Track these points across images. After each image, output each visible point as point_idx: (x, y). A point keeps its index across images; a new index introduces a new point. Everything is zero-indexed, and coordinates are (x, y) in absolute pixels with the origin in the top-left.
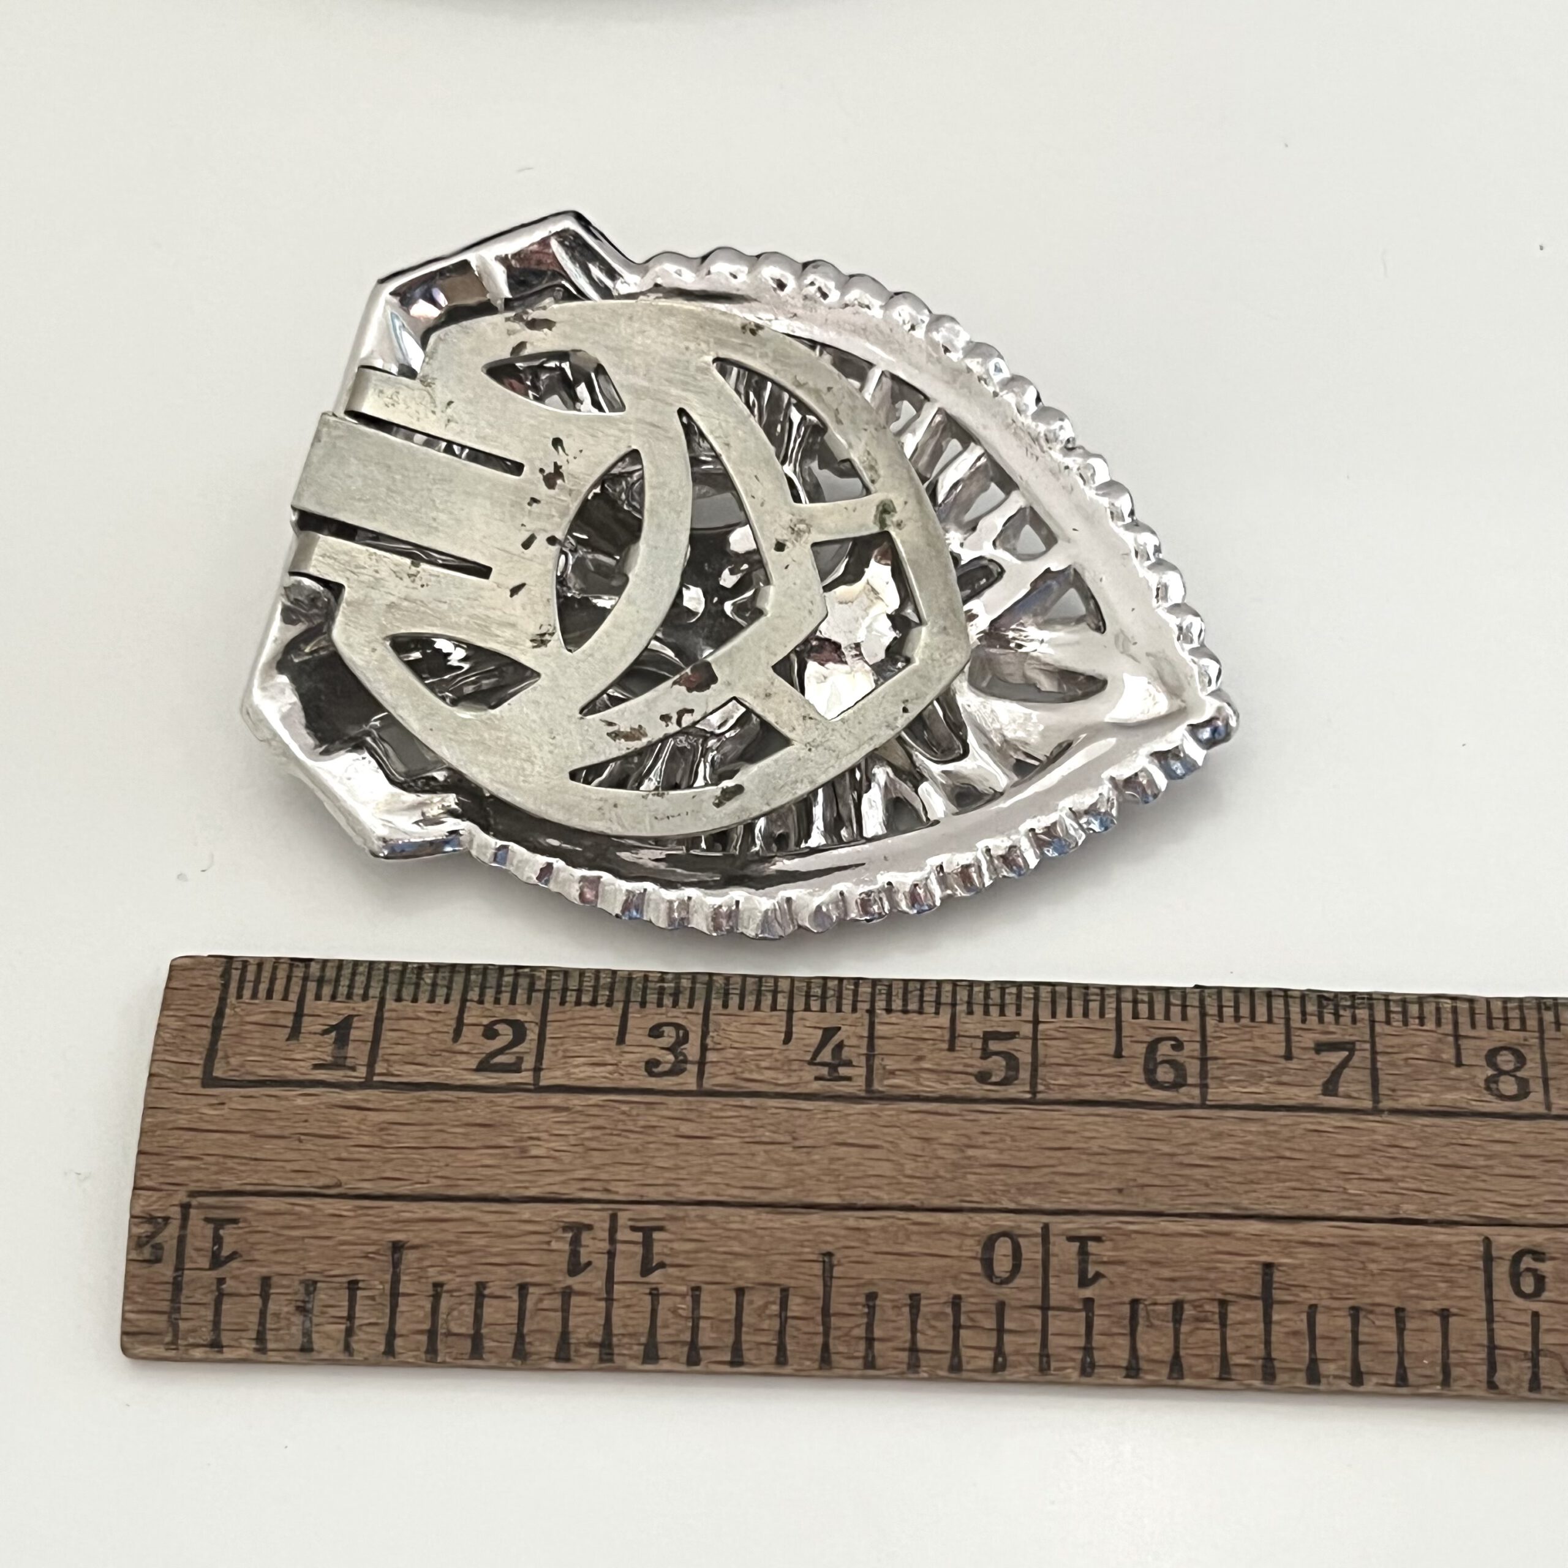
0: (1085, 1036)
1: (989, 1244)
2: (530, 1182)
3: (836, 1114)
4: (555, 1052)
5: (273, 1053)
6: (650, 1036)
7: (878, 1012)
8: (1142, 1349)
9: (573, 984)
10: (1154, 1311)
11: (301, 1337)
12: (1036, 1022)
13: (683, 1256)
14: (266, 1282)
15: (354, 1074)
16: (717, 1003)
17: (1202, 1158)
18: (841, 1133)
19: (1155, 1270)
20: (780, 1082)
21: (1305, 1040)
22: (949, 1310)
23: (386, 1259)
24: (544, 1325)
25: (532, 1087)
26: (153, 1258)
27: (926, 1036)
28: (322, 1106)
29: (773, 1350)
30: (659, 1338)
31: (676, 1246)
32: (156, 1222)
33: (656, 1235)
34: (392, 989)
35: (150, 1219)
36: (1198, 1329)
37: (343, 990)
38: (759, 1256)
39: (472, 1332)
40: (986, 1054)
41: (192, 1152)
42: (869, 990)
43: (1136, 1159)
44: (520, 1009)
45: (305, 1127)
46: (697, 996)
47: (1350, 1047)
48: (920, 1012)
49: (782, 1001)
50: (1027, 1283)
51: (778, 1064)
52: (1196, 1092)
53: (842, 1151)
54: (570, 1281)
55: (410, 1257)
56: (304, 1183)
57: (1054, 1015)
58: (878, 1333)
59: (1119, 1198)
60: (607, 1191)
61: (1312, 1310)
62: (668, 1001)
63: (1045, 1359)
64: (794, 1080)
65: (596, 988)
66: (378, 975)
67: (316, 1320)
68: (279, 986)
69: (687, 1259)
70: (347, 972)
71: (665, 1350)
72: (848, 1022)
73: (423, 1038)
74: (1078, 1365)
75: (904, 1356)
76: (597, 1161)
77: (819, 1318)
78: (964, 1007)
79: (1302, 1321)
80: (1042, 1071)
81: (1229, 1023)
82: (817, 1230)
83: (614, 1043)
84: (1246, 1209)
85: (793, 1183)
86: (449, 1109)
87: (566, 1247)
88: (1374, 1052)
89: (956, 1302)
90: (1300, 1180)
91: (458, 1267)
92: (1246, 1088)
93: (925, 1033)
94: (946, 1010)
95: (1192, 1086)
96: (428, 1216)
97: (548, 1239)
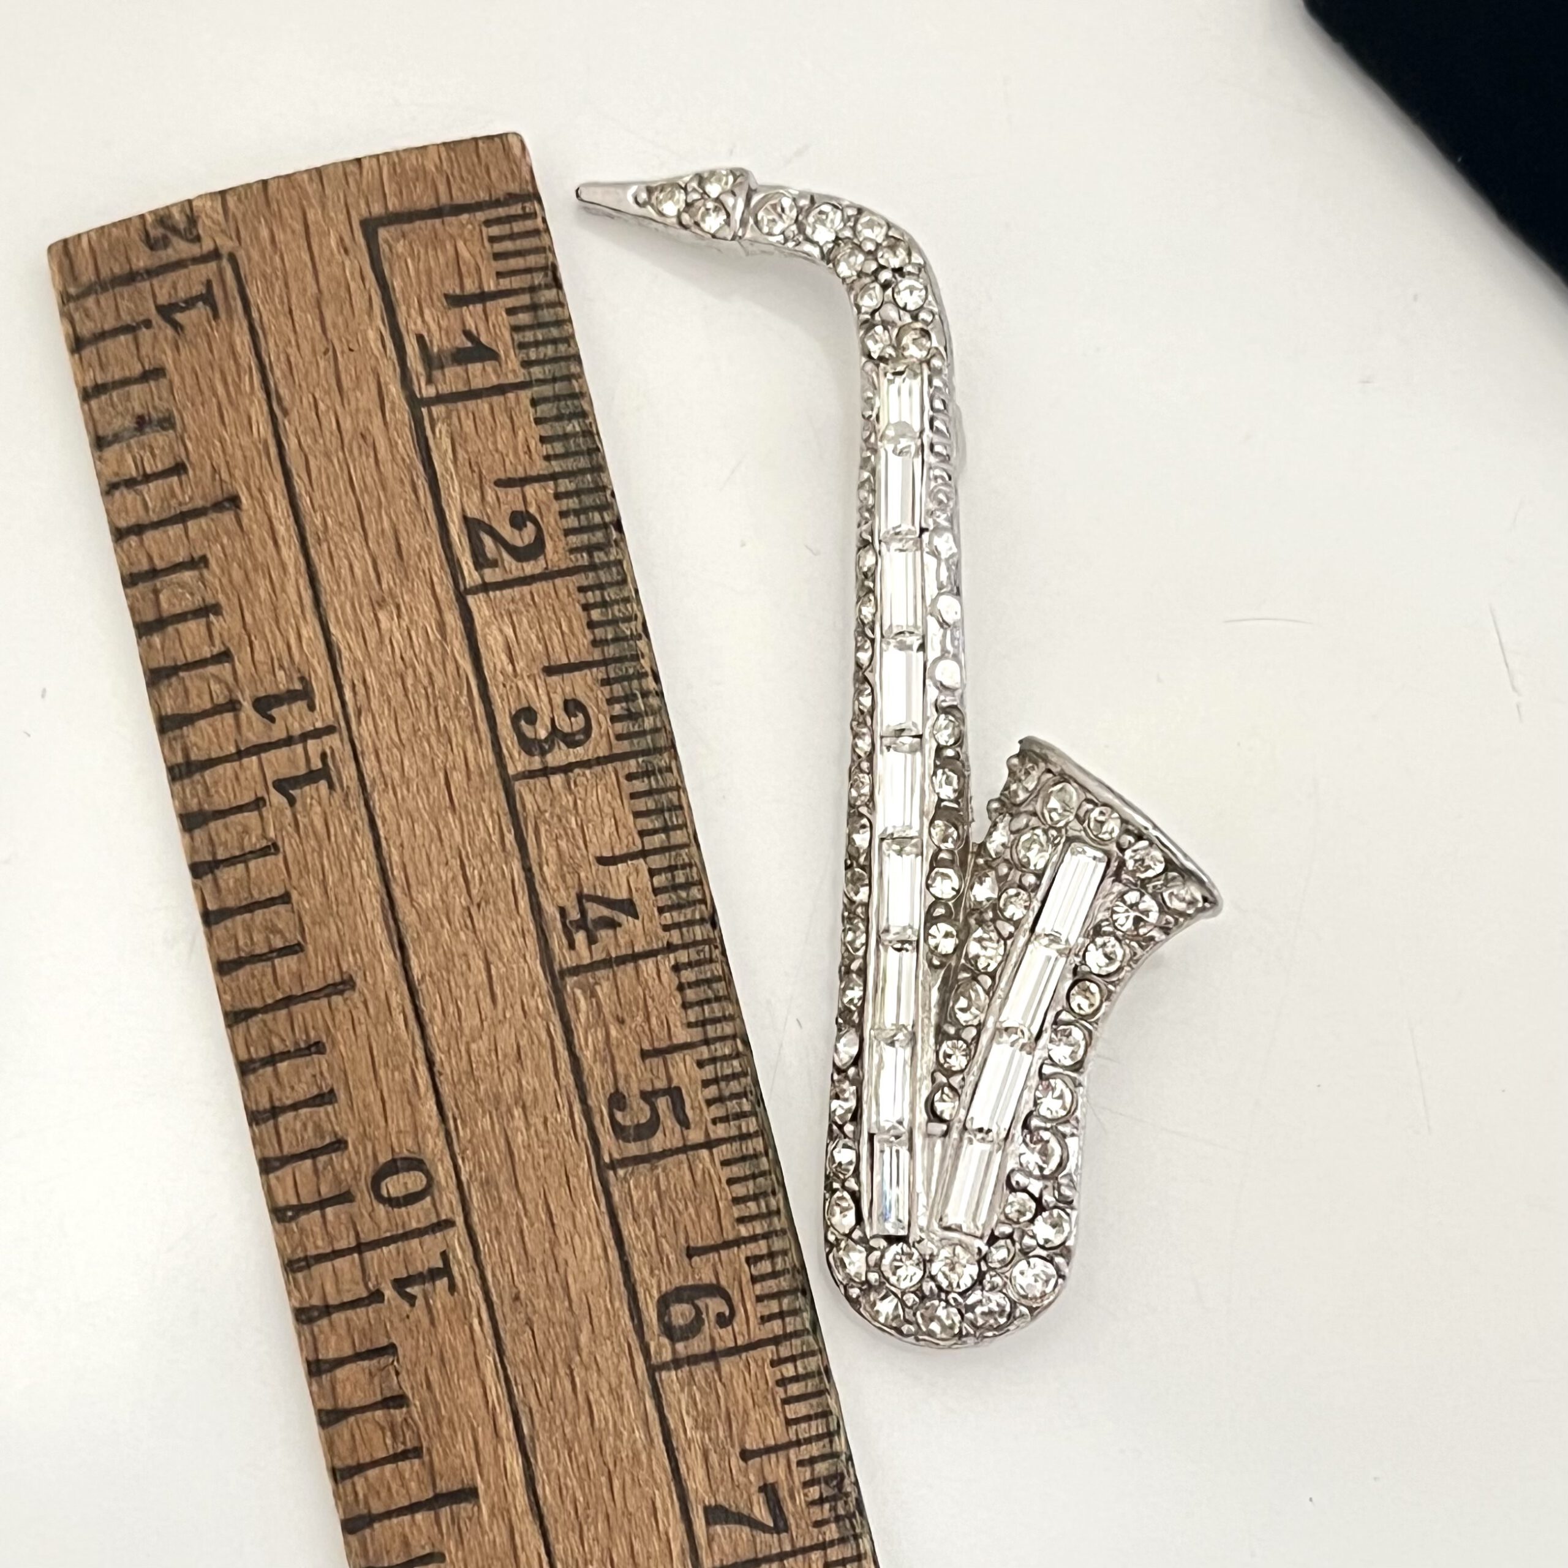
0: (704, 1206)
1: (416, 1164)
2: (346, 623)
3: (520, 940)
4: (513, 600)
5: (424, 286)
6: (566, 702)
7: (672, 956)
8: (341, 1373)
9: (611, 594)
10: (389, 1374)
11: (112, 432)
12: (709, 1144)
13: (306, 820)
14: (156, 373)
15: (423, 384)
16: (633, 765)
17: (584, 1384)
18: (501, 958)
19: (435, 1362)
20: (545, 868)
21: (776, 1469)
22: (328, 1141)
23: (219, 495)
24: (193, 693)
25: (462, 588)
26: (152, 240)
27: (654, 1021)
28: (373, 362)
29: (233, 956)
30: (212, 825)
31: (318, 809)
32: (191, 231)
33: (323, 785)
34: (547, 390)
35: (192, 220)
36: (382, 1429)
37: (529, 336)
38: (330, 907)
40: (649, 1096)
41: (280, 236)
42: (699, 937)
43: (561, 1306)
44: (561, 545)
45: (343, 352)
46: (635, 741)
47: (780, 1525)
48: (685, 1006)
49: (657, 840)
50: (382, 1220)
51: (567, 860)
52: (667, 1356)
53: (478, 964)
54: (247, 705)
55: (228, 517)
56: (278, 373)
57: (725, 1163)
58: (283, 1066)
59: (507, 1297)
60: (359, 713)
61: (436, 1558)
62: (618, 709)
63: (303, 1264)
64: (552, 883)
65: (614, 622)
66: (560, 369)
67: (132, 441)
68: (514, 263)
69: (305, 826)
70: (555, 332)
71: (200, 834)
72: (648, 925)
73: (491, 447)
74: (306, 1305)
75: (265, 1103)
76: (391, 691)
77: (280, 996)
78: (706, 1056)
79: (423, 1547)
80: (644, 1168)
81: (772, 1374)
82: (377, 964)
83: (546, 663)
84: (534, 1451)
85: (424, 918)
86: (409, 504)
87: (283, 687)
88: (782, 1556)
89: (339, 1145)
90: (587, 1507)
91: (230, 575)
92: (688, 1413)
93: (658, 1017)
94: (696, 1034)
95: (674, 1351)
96: (276, 523)
97: (286, 665)
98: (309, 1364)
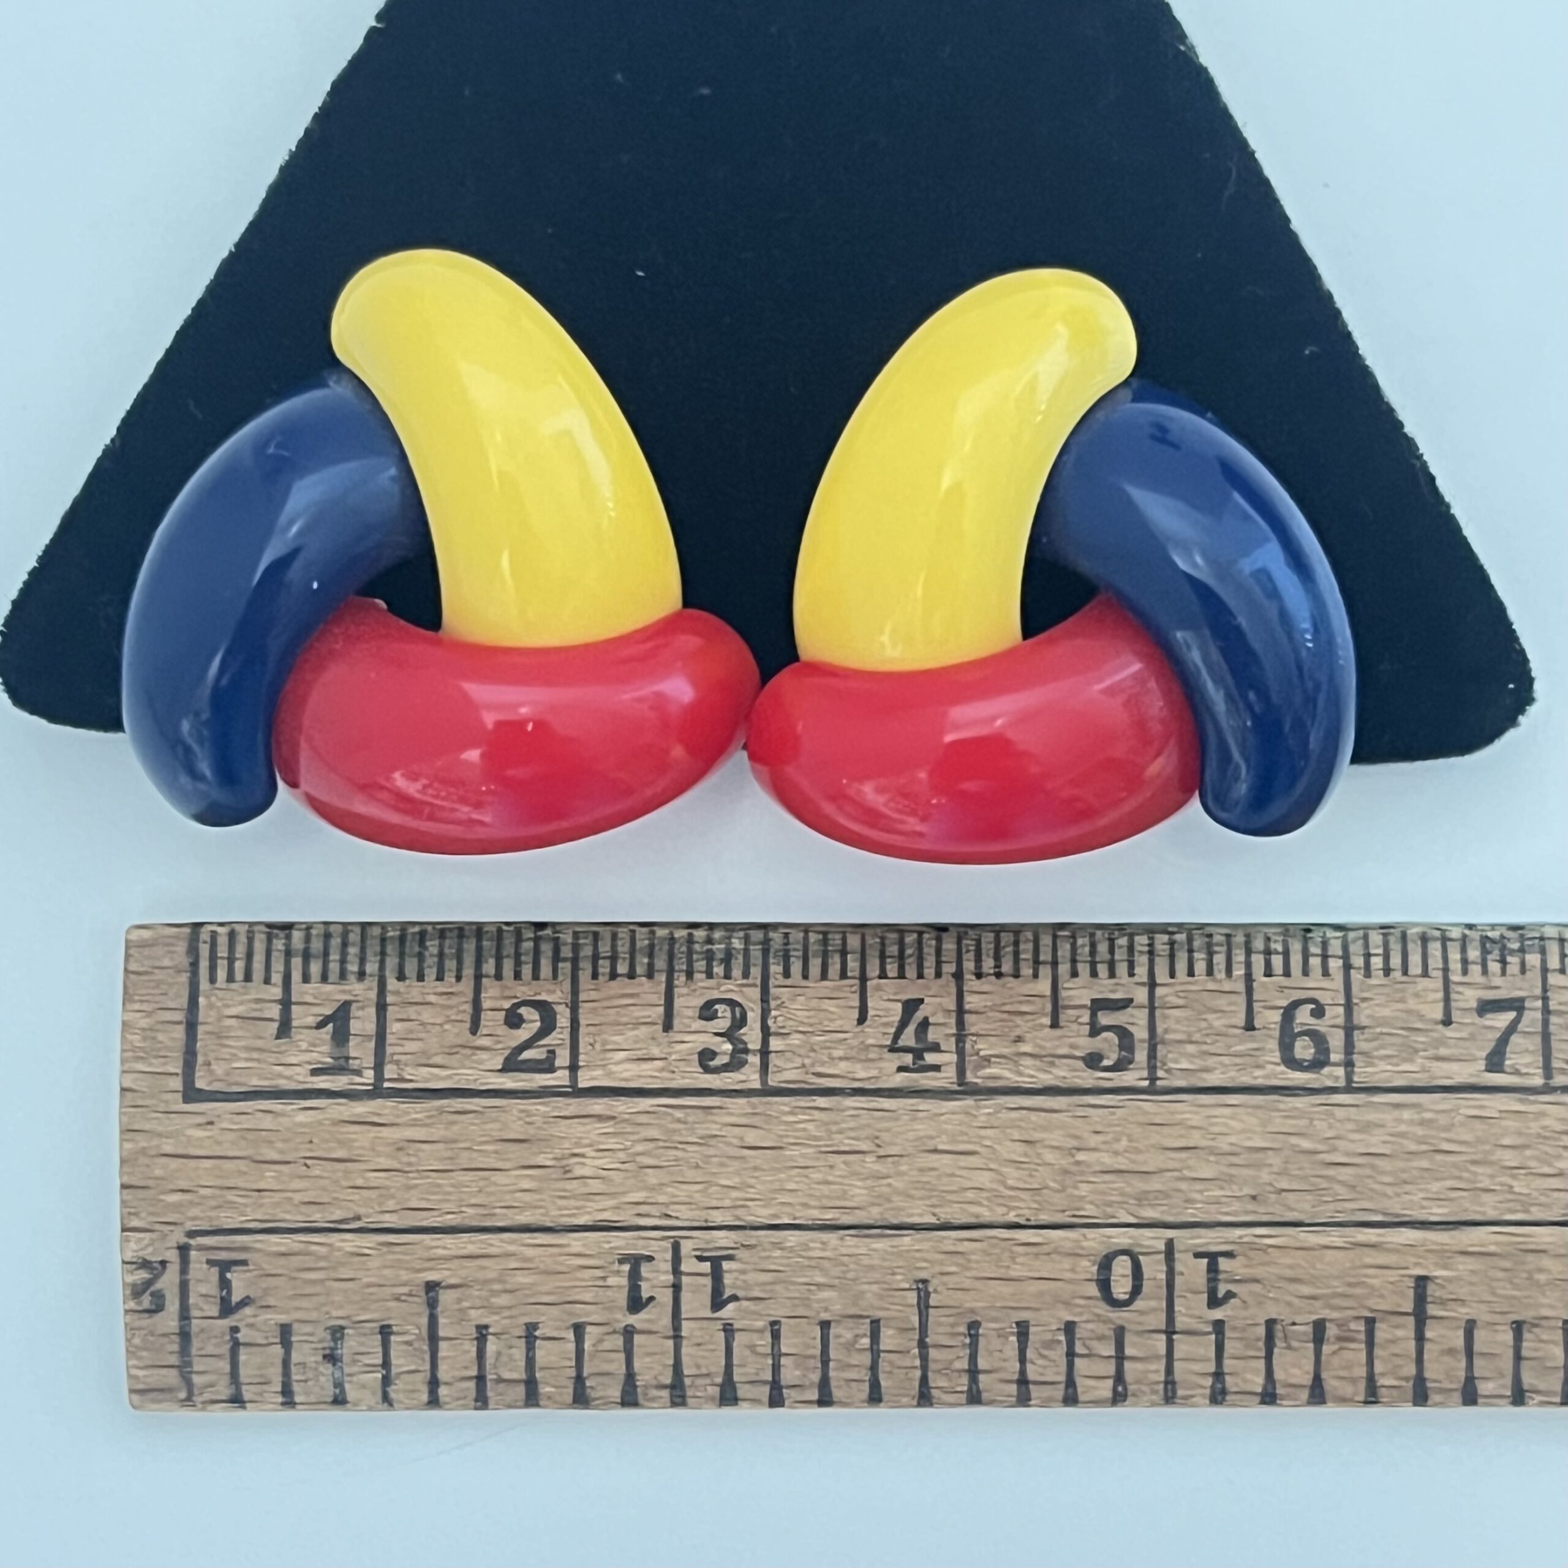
0: (1210, 1002)
1: (1106, 1264)
2: (577, 1208)
3: (921, 1114)
5: (264, 1056)
6: (701, 1017)
7: (966, 976)
8: (1279, 1375)
9: (605, 948)
10: (1294, 1332)
11: (332, 1388)
12: (1152, 985)
13: (757, 1288)
14: (285, 1331)
15: (360, 1080)
16: (776, 969)
17: (1348, 1154)
18: (932, 1138)
19: (1295, 1288)
20: (858, 1076)
21: (1468, 997)
22: (1062, 1338)
23: (421, 1299)
24: (606, 1367)
25: (570, 1090)
26: (153, 1307)
27: (1023, 1008)
28: (327, 1122)
29: (866, 1387)
30: (736, 1378)
31: (749, 1277)
32: (154, 1268)
33: (726, 1265)
34: (392, 962)
35: (145, 1264)
36: (1341, 1349)
37: (334, 967)
38: (845, 1286)
39: (524, 1376)
40: (1095, 1030)
41: (183, 1184)
42: (953, 946)
43: (1272, 1159)
44: (547, 985)
45: (311, 1150)
46: (752, 961)
47: (1517, 1005)
48: (1016, 975)
49: (853, 964)
50: (1150, 1304)
51: (853, 1053)
52: (1340, 1071)
53: (932, 1160)
54: (633, 1320)
55: (446, 1297)
56: (318, 1217)
57: (1172, 975)
58: (982, 1364)
59: (1251, 1207)
60: (668, 1216)
61: (1470, 1327)
62: (719, 970)
63: (1170, 1387)
64: (874, 1073)
65: (633, 953)
66: (373, 942)
67: (347, 1370)
68: (258, 962)
69: (762, 1291)
70: (335, 942)
71: (742, 1391)
72: (932, 992)
73: (437, 1030)
74: (1208, 1392)
75: (1013, 1388)
76: (653, 1181)
77: (916, 1351)
78: (1067, 967)
79: (1458, 1337)
80: (1161, 1050)
81: (1378, 979)
82: (909, 1255)
83: (660, 1028)
84: (1398, 1215)
85: (879, 1201)
86: (476, 1121)
87: (624, 1281)
88: (1546, 1011)
89: (1069, 1328)
90: (1460, 1178)
91: (502, 1308)
92: (1397, 1065)
93: (1021, 1002)
94: (1045, 971)
95: (1336, 1064)
96: (464, 1252)
97: (602, 1275)
98: (1263, 1402)
